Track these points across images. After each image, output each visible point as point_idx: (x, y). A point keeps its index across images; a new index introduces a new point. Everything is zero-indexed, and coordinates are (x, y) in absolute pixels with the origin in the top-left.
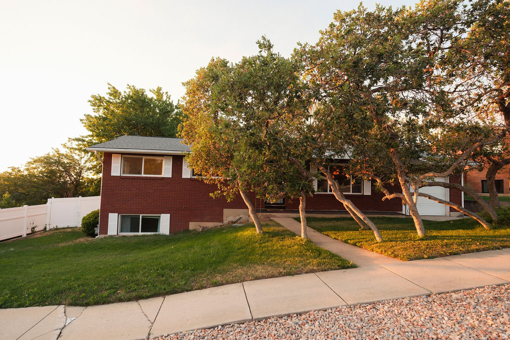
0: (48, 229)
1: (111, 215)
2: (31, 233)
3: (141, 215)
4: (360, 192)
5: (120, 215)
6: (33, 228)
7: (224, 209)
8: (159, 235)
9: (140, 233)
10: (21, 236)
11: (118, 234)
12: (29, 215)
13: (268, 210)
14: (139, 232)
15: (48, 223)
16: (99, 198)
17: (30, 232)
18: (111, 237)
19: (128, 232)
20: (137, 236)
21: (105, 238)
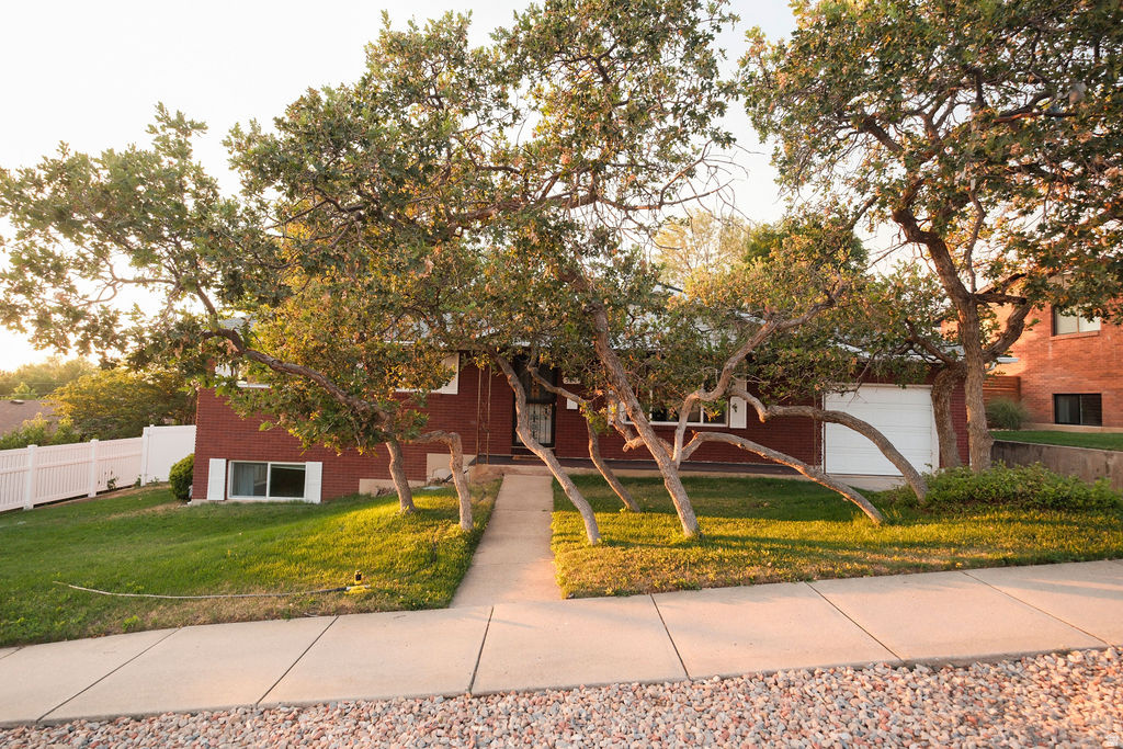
0: (143, 484)
1: (212, 461)
2: (106, 492)
3: (270, 463)
4: (723, 422)
5: (230, 462)
6: (112, 481)
7: (428, 455)
8: (301, 503)
9: (267, 498)
10: (87, 495)
11: (226, 498)
12: (101, 457)
13: (516, 457)
14: (265, 495)
15: (143, 472)
16: (193, 428)
17: (107, 489)
18: (214, 504)
19: (249, 495)
20: (261, 504)
21: (202, 505)
